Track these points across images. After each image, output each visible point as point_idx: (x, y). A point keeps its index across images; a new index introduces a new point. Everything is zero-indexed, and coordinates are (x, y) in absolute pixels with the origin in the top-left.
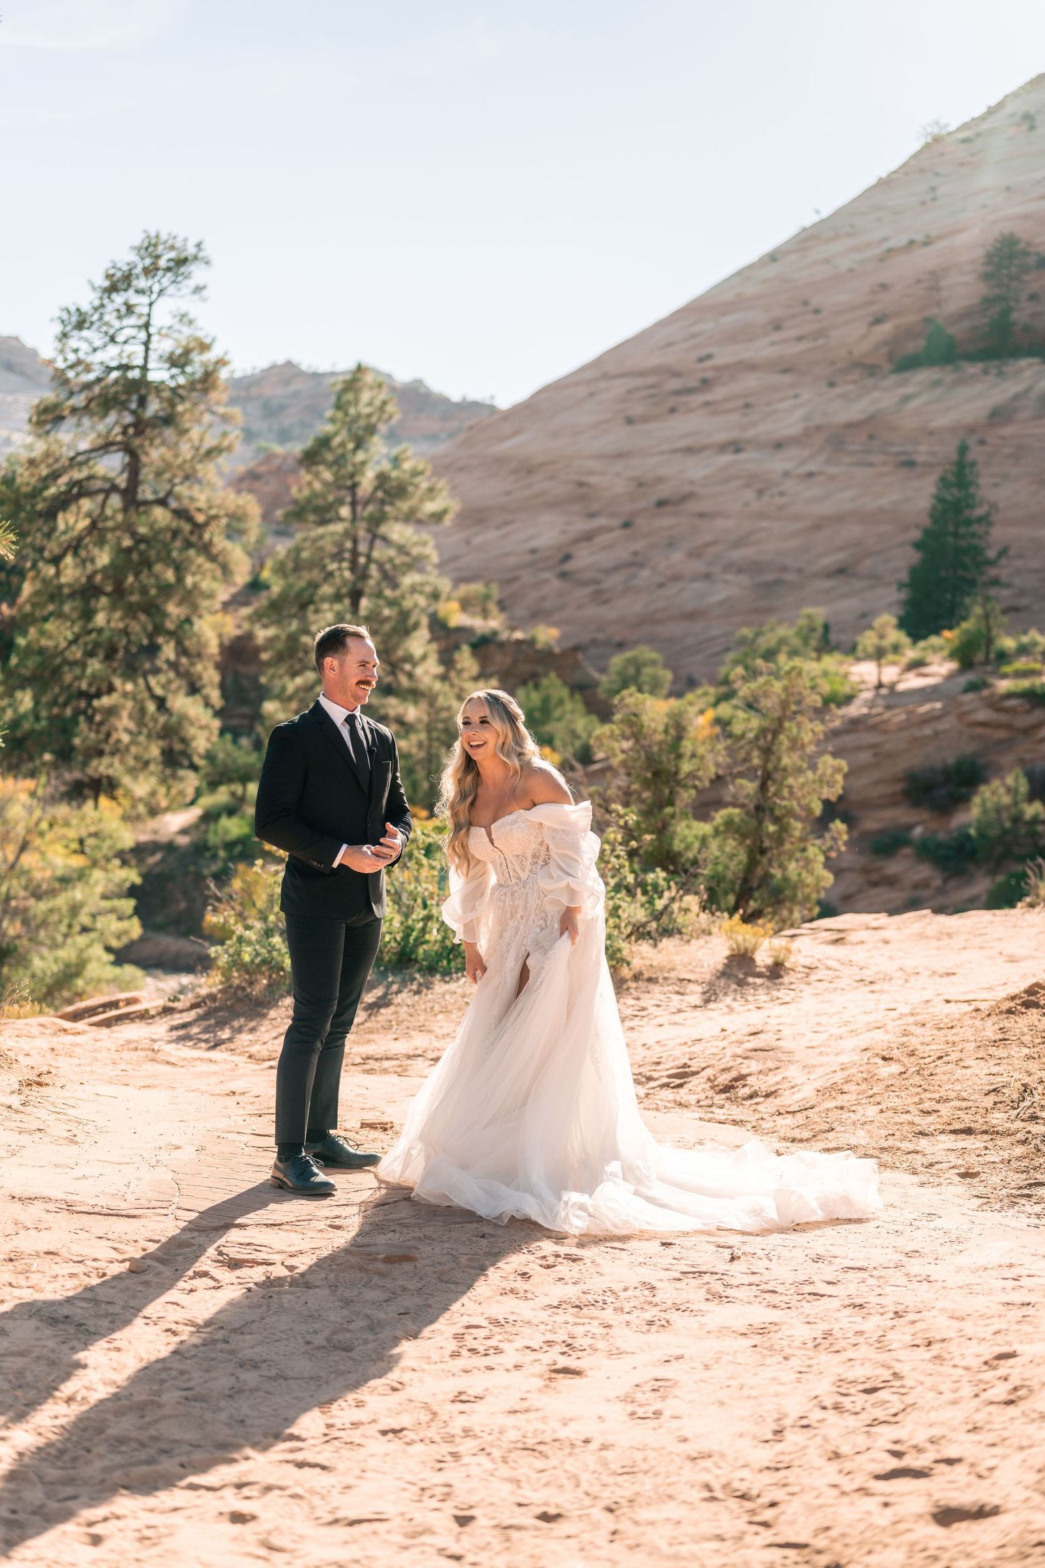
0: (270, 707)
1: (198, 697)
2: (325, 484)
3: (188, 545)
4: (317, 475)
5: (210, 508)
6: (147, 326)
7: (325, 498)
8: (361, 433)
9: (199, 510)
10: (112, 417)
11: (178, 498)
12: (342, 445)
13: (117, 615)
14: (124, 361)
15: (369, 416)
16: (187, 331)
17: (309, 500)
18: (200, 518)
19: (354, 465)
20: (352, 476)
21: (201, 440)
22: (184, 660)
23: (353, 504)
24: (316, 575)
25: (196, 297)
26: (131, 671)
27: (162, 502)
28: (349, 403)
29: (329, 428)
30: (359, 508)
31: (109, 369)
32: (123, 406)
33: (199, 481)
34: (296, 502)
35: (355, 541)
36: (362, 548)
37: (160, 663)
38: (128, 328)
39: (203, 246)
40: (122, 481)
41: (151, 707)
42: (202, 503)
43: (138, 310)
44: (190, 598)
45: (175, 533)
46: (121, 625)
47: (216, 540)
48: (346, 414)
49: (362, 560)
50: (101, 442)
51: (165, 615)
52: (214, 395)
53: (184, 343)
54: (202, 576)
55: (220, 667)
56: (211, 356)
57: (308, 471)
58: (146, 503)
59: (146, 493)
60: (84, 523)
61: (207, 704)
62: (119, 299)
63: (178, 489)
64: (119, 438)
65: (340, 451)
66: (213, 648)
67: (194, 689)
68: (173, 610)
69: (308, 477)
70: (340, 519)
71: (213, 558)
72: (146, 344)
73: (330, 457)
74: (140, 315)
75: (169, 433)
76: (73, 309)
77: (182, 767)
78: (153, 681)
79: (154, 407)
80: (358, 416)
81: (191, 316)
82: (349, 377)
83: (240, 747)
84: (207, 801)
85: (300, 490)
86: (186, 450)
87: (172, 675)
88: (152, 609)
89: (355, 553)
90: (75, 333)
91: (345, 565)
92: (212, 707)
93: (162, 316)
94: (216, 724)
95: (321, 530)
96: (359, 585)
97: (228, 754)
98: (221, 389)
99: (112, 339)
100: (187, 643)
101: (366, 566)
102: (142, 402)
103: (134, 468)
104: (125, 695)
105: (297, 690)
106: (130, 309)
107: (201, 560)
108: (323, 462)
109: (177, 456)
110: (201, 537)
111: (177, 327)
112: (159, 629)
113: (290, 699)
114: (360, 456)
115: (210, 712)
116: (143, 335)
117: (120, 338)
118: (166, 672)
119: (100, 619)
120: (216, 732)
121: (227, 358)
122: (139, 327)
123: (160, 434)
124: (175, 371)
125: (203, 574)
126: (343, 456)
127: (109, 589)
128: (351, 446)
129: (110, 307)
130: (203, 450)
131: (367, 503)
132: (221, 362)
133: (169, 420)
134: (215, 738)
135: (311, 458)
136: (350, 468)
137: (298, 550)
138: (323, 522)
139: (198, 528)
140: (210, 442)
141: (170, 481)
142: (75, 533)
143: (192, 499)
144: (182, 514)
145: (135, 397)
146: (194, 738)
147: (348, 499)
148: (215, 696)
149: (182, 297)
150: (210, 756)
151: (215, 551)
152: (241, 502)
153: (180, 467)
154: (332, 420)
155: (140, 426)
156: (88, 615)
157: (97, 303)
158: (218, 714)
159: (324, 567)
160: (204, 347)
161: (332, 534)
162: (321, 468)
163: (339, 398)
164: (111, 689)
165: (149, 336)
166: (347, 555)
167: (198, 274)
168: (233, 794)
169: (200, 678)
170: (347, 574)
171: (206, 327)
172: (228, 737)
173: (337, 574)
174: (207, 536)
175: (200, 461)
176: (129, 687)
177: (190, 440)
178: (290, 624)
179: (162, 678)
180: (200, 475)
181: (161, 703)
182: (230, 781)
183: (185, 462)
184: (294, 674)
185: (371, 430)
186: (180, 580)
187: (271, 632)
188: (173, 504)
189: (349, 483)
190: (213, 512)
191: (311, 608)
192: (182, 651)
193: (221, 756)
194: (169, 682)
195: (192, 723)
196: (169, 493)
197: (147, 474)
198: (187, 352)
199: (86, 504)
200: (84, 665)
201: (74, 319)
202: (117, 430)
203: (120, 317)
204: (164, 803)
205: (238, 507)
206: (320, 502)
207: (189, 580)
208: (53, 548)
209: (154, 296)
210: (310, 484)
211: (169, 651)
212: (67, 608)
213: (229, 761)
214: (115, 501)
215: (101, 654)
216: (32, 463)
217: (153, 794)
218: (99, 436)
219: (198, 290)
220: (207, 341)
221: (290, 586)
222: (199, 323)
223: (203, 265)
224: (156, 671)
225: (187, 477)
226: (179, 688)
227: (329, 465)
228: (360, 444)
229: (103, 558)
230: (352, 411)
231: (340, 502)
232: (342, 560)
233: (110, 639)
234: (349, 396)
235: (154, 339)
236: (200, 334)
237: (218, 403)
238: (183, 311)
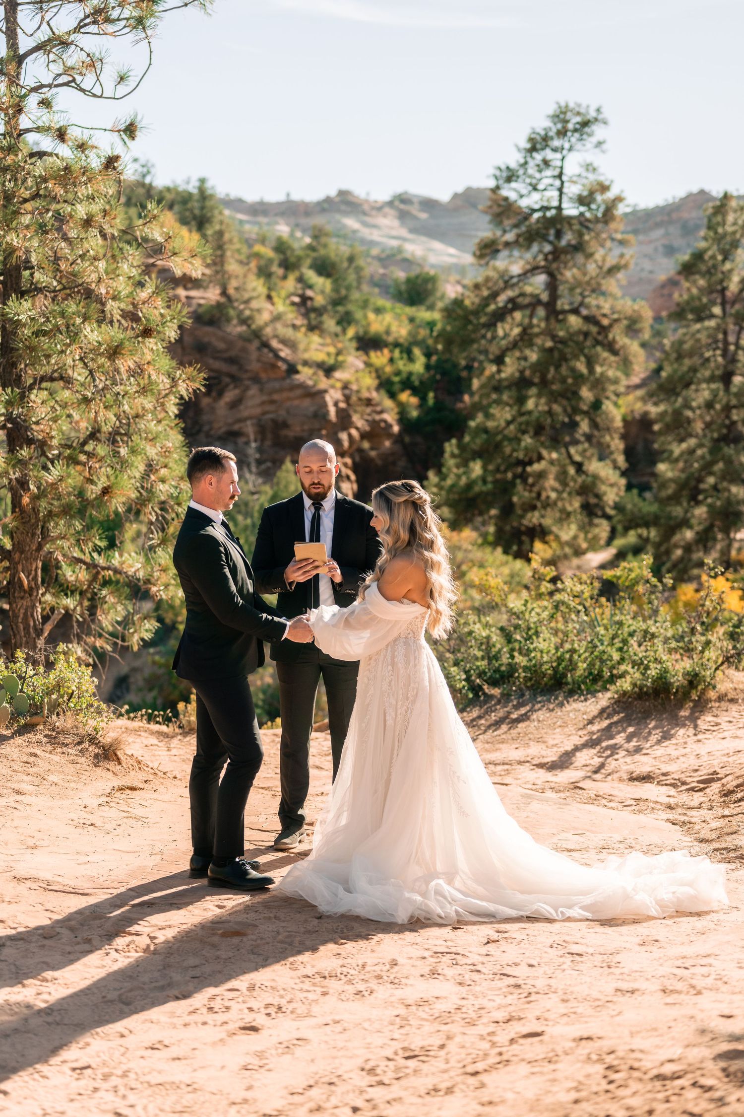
0: (662, 467)
1: (608, 462)
2: (701, 289)
3: (598, 343)
4: (695, 282)
5: (613, 313)
6: (560, 176)
7: (700, 299)
8: (727, 247)
9: (605, 315)
10: (535, 247)
11: (588, 307)
12: (713, 257)
13: (543, 400)
14: (545, 204)
15: (734, 233)
16: (592, 177)
17: (688, 303)
18: (605, 322)
19: (723, 273)
20: (721, 281)
21: (604, 260)
22: (596, 433)
23: (723, 304)
24: (696, 360)
25: (597, 150)
26: (555, 442)
27: (575, 311)
28: (718, 224)
29: (703, 244)
30: (728, 307)
31: (534, 211)
32: (544, 238)
33: (603, 294)
34: (678, 304)
35: (725, 333)
36: (731, 339)
37: (578, 436)
38: (547, 179)
39: (602, 110)
40: (545, 297)
41: (572, 471)
42: (606, 310)
43: (552, 163)
44: (599, 384)
45: (586, 334)
46: (546, 408)
47: (618, 338)
48: (716, 233)
49: (732, 348)
50: (528, 267)
51: (580, 398)
52: (613, 225)
53: (588, 187)
54: (607, 367)
55: (624, 437)
56: (610, 195)
57: (687, 279)
58: (564, 312)
59: (563, 304)
60: (516, 331)
61: (616, 467)
62: (538, 157)
63: (587, 300)
64: (543, 263)
65: (711, 263)
66: (618, 423)
67: (603, 455)
68: (586, 393)
69: (686, 285)
70: (712, 316)
71: (615, 353)
72: (560, 190)
73: (703, 268)
74: (555, 167)
75: (580, 258)
76: (503, 167)
77: (597, 516)
78: (572, 450)
79: (568, 237)
80: (725, 235)
81: (595, 165)
82: (718, 203)
83: (644, 500)
84: (619, 542)
85: (681, 296)
86: (592, 268)
87: (586, 445)
88: (571, 395)
89: (726, 343)
90: (506, 185)
91: (718, 352)
92: (619, 468)
93: (572, 165)
94: (623, 482)
95: (698, 326)
96: (730, 368)
97: (635, 505)
98: (618, 220)
99: (535, 189)
100: (598, 420)
101: (735, 353)
102: (559, 235)
103: (552, 286)
104: (552, 462)
105: (682, 454)
106: (546, 163)
107: (605, 354)
108: (699, 272)
109: (585, 274)
110: (606, 337)
111: (584, 174)
112: (576, 410)
113: (677, 460)
114: (728, 266)
115: (618, 473)
116: (558, 183)
117: (541, 187)
118: (582, 443)
119: (530, 404)
120: (623, 488)
121: (623, 195)
122: (554, 177)
123: (573, 258)
124: (582, 209)
125: (610, 366)
126: (715, 266)
127: (536, 380)
128: (720, 258)
129: (531, 163)
130: (605, 268)
131: (733, 303)
132: (619, 199)
133: (578, 247)
134: (622, 493)
135: (688, 269)
136: (720, 276)
137: (681, 342)
138: (700, 319)
139: (604, 330)
140: (611, 261)
141: (581, 294)
142: (511, 339)
143: (599, 307)
144: (590, 319)
145: (552, 232)
146: (605, 493)
147: (719, 300)
148: (621, 459)
149: (586, 151)
150: (618, 507)
151: (617, 347)
152: (636, 307)
153: (588, 283)
154: (705, 239)
155: (557, 254)
156: (521, 400)
157: (522, 161)
158: (623, 474)
159: (702, 355)
160: (604, 188)
161: (708, 328)
162: (697, 277)
163: (710, 220)
164: (540, 458)
165: (562, 183)
166: (720, 345)
167: (598, 132)
168: (640, 536)
169: (608, 446)
170: (720, 359)
171: (606, 174)
172: (635, 491)
173: (712, 359)
174: (611, 336)
175: (604, 278)
176: (554, 455)
177: (596, 262)
178: (676, 401)
179: (580, 448)
180: (604, 288)
181: (579, 467)
182: (637, 526)
183: (591, 278)
184: (682, 440)
185: (735, 245)
186: (591, 370)
187: (662, 408)
188: (584, 312)
189: (719, 287)
190: (615, 316)
191: (693, 387)
192: (594, 425)
193: (629, 506)
194: (585, 451)
195: (603, 482)
196: (582, 304)
197: (562, 289)
198: (592, 193)
199: (518, 315)
200: (519, 440)
201: (505, 174)
202: (541, 257)
203: (540, 171)
204: (584, 545)
205: (634, 311)
206: (697, 303)
207: (598, 369)
208: (494, 350)
209: (565, 152)
210: (689, 289)
211: (585, 426)
212: (505, 397)
213: (636, 510)
214: (541, 312)
215: (531, 432)
216: (477, 286)
217: (575, 537)
218: (528, 263)
219: (599, 144)
220: (607, 183)
221: (675, 371)
222: (602, 170)
223: (602, 125)
224: (576, 442)
225: (593, 291)
226: (592, 455)
227: (703, 275)
228: (726, 257)
229: (533, 356)
230: (720, 230)
231: (714, 303)
232: (718, 348)
233: (538, 419)
234: (719, 218)
235: (566, 185)
236: (602, 178)
237: (616, 231)
238: (589, 161)
